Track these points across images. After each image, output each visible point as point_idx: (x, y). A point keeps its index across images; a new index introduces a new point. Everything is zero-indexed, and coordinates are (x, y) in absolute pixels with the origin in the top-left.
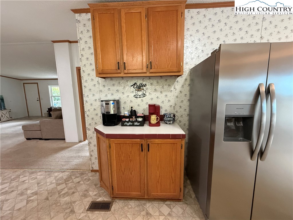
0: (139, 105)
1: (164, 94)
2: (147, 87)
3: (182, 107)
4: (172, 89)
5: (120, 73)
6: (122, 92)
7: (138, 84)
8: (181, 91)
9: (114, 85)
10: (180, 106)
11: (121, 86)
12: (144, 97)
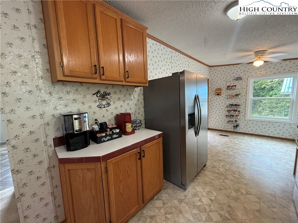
0: (103, 116)
1: (127, 102)
2: (111, 96)
3: (140, 113)
4: (132, 98)
5: (96, 78)
6: (82, 102)
7: (102, 92)
8: (138, 100)
9: (68, 93)
10: (139, 113)
11: (80, 94)
12: (108, 106)
